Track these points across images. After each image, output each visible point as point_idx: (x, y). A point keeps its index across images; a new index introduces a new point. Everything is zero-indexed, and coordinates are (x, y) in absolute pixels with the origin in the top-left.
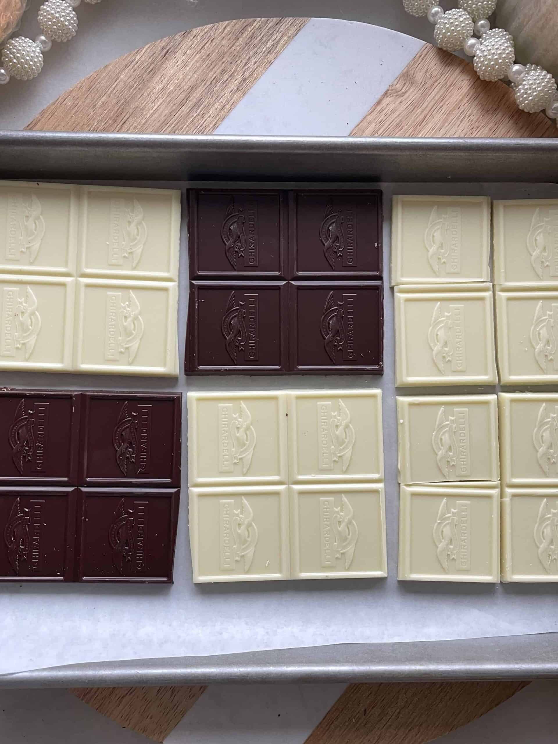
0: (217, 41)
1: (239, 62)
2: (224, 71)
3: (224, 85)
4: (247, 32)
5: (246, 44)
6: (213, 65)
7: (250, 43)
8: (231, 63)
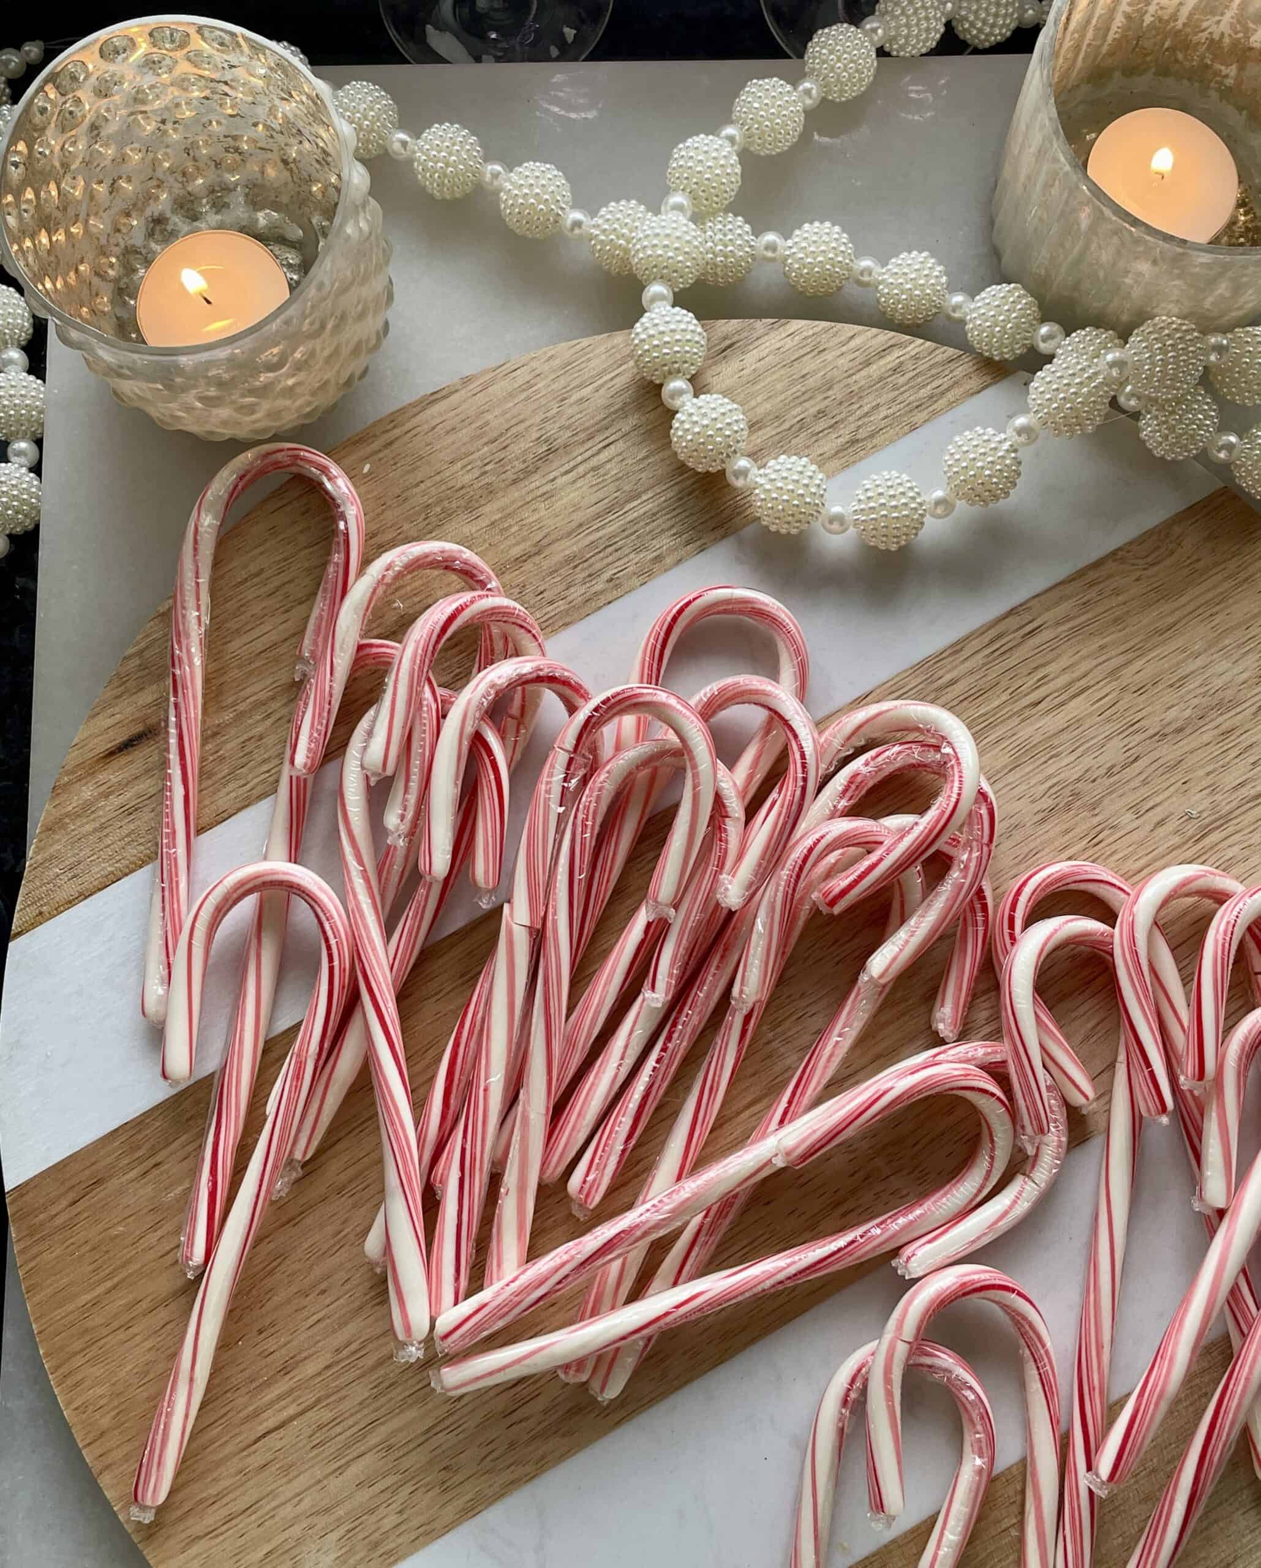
0: (829, 356)
1: (858, 405)
2: (821, 413)
3: (814, 438)
4: (889, 358)
5: (881, 379)
6: (806, 396)
7: (889, 379)
8: (841, 403)
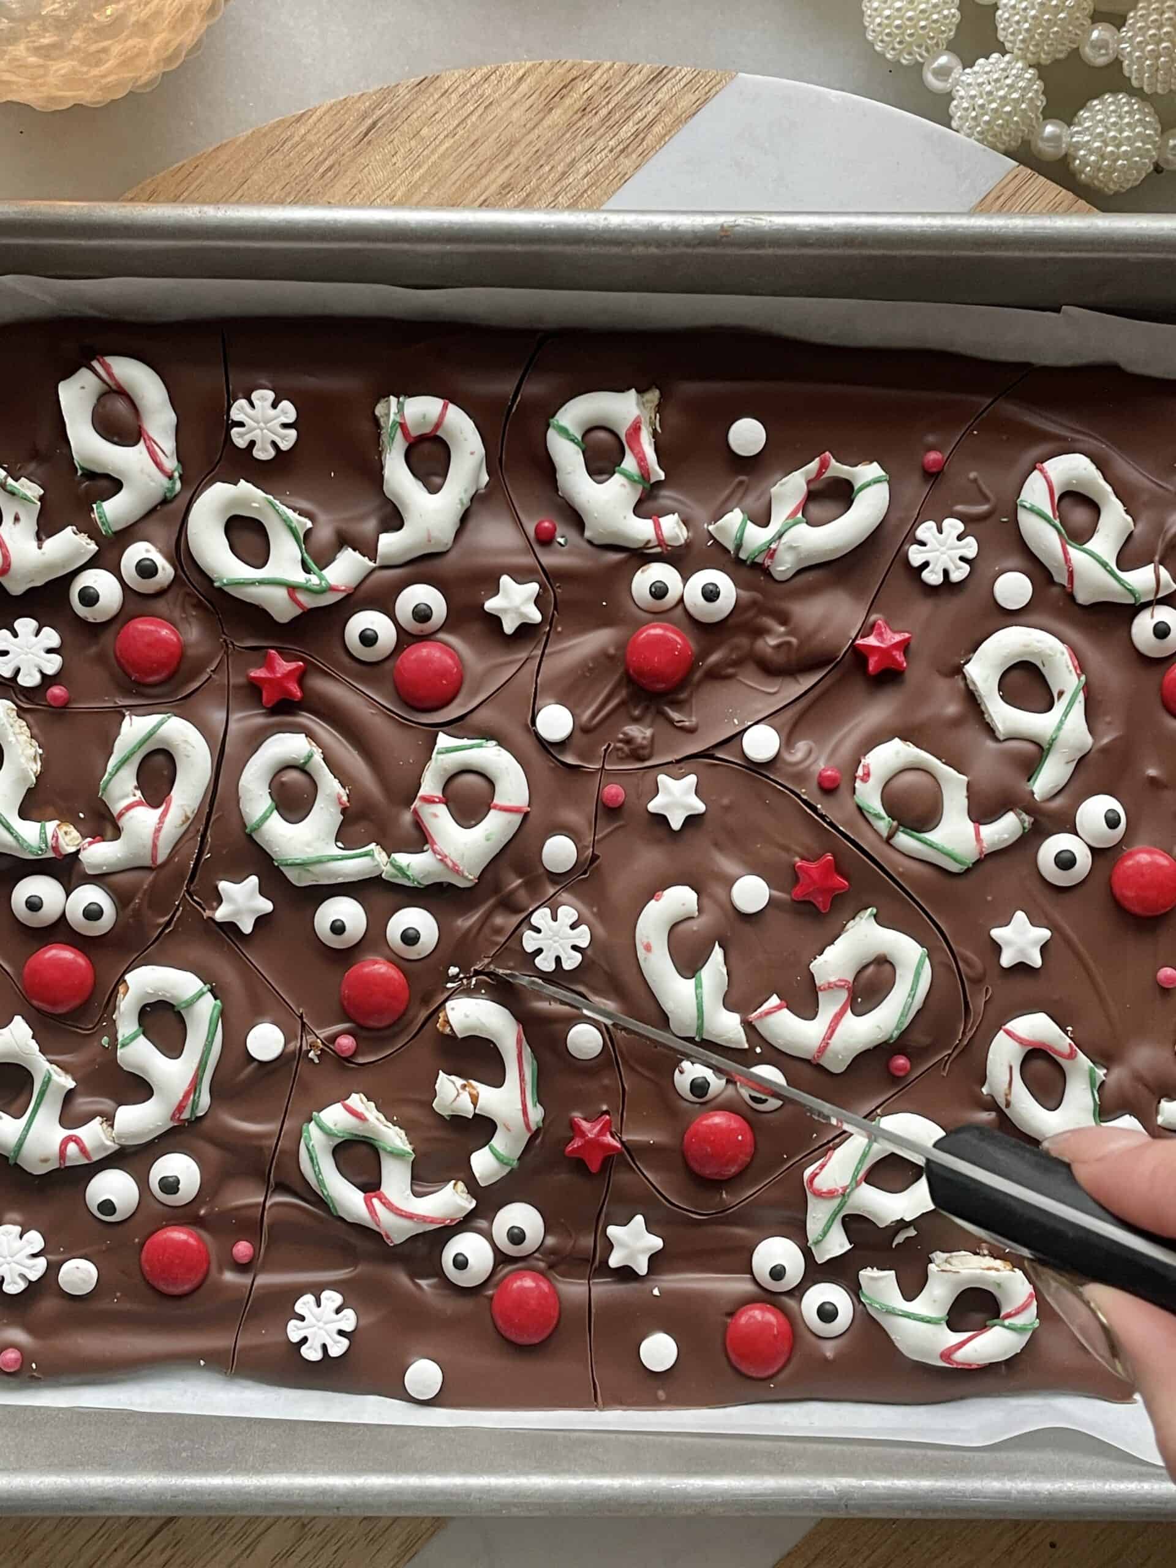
0: (497, 111)
1: (547, 168)
2: (506, 189)
5: (570, 126)
6: (483, 170)
7: (580, 124)
